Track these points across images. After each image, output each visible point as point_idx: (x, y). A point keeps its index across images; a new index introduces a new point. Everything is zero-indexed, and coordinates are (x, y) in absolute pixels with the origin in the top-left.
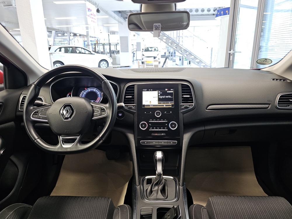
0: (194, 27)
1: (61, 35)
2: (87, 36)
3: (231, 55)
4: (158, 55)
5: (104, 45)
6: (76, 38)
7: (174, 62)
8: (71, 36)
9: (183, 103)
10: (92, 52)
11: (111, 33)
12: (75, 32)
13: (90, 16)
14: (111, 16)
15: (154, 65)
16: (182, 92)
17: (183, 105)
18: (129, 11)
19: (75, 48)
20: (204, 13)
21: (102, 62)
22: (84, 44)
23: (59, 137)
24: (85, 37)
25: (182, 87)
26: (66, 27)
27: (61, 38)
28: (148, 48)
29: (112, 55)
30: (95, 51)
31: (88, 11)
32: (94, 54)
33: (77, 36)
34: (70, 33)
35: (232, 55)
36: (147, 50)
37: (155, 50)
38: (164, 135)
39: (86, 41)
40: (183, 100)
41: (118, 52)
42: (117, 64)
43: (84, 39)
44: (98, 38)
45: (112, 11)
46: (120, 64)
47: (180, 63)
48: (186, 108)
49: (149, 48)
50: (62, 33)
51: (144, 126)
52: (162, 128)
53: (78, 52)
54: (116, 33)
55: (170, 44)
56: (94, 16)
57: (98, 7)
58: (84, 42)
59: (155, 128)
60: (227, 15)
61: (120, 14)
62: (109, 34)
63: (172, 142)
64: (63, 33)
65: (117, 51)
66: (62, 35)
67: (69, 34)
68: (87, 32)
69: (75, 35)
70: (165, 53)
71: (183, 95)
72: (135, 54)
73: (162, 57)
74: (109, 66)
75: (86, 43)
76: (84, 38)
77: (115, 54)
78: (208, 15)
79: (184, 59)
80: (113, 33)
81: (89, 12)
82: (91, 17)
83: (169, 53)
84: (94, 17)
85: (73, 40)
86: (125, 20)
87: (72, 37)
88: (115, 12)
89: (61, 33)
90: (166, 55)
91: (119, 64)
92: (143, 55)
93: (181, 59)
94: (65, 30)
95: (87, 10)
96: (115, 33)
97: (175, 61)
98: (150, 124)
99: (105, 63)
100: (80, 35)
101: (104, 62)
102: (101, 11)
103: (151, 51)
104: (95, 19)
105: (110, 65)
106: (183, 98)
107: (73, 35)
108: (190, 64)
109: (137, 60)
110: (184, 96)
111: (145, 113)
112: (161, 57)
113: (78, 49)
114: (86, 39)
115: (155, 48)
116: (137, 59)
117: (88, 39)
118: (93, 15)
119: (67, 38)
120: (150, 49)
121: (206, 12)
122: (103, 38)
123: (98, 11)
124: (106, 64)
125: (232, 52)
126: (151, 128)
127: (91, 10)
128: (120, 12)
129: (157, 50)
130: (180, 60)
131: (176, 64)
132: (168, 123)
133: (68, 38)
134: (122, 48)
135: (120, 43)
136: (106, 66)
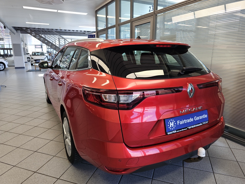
4: (45, 58)
18: (25, 27)
20: (78, 32)
28: (34, 53)
37: (41, 54)
41: (11, 56)
46: (14, 66)
49: (36, 53)
78: (81, 33)
86: (17, 31)
92: (32, 59)
101: (1, 64)
103: (38, 55)
105: (7, 67)
118: (3, 31)
123: (5, 27)
127: (2, 28)
134: (14, 52)
135: (13, 49)
136: (3, 67)
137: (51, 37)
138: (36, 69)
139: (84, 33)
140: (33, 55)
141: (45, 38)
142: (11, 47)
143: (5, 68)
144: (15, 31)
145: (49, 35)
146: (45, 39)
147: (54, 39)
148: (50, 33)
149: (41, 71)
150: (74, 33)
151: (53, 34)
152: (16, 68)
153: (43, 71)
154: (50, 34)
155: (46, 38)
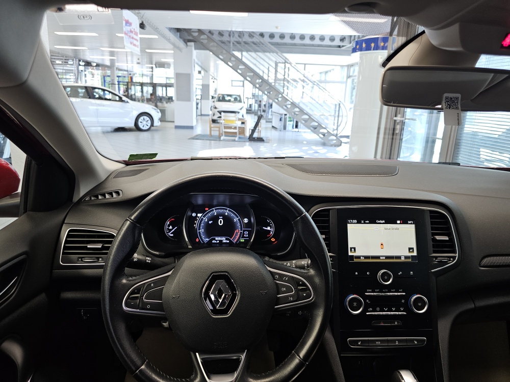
0: (305, 64)
1: (60, 62)
2: (111, 67)
3: (396, 124)
4: (241, 109)
5: (142, 85)
6: (90, 69)
7: (267, 123)
8: (80, 65)
9: (435, 252)
10: (124, 98)
11: (157, 66)
12: (89, 59)
13: (129, 34)
14: (164, 36)
15: (238, 128)
16: (433, 229)
17: (436, 257)
18: (197, 31)
19: (91, 89)
20: (324, 43)
21: (142, 118)
22: (105, 81)
23: (192, 354)
24: (106, 68)
25: (431, 217)
26: (72, 49)
27: (62, 68)
28: (223, 95)
29: (159, 104)
30: (127, 96)
31: (126, 25)
32: (127, 102)
33: (91, 66)
34: (80, 61)
35: (401, 123)
36: (222, 99)
37: (236, 99)
38: (399, 324)
39: (109, 76)
40: (434, 246)
41: (170, 99)
42: (167, 120)
43: (103, 72)
44: (131, 73)
45: (166, 28)
46: (173, 122)
47: (280, 125)
48: (442, 263)
49: (225, 96)
50: (64, 58)
51: (355, 304)
52: (394, 309)
53: (97, 96)
54: (166, 66)
55: (266, 93)
56: (136, 34)
57: (142, 19)
58: (104, 77)
59: (378, 309)
60: (371, 50)
61: (178, 33)
62: (154, 66)
63: (416, 340)
64: (66, 58)
65: (167, 98)
66: (64, 63)
67: (77, 62)
68: (112, 61)
69: (88, 64)
70: (251, 106)
71: (433, 234)
72: (199, 104)
73: (248, 111)
74: (155, 124)
75: (108, 79)
76: (105, 70)
77: (165, 102)
78: (330, 46)
79: (288, 119)
80: (161, 65)
81: (126, 27)
82: (130, 36)
83: (260, 106)
84: (135, 37)
85: (83, 73)
86: (187, 44)
87: (81, 68)
88: (171, 29)
89: (61, 59)
90: (253, 109)
91: (172, 120)
92: (216, 108)
93: (283, 119)
94: (71, 54)
95: (124, 22)
96: (164, 65)
97: (271, 122)
98: (367, 301)
99: (147, 118)
100: (98, 65)
101: (145, 117)
102: (147, 27)
103: (229, 101)
104: (136, 40)
105: (157, 123)
106: (434, 240)
107: (83, 64)
108: (297, 127)
109: (201, 115)
110: (438, 238)
111: (356, 273)
112: (247, 113)
113: (97, 90)
114: (109, 72)
115: (234, 97)
116: (203, 113)
117: (113, 73)
118: (134, 32)
119: (74, 68)
120: (227, 98)
121: (327, 42)
122: (141, 73)
123: (142, 26)
124: (150, 122)
125: (398, 118)
126: (371, 309)
127: (130, 24)
128: (178, 30)
129: (238, 99)
130: (280, 120)
131: (273, 127)
132: (407, 298)
133: (76, 69)
134: (178, 92)
135: (175, 85)
136: (149, 125)
137: (258, 59)
138: (212, 134)
139: (339, 47)
140: (219, 100)
141: (240, 58)
142: (172, 81)
143: (153, 126)
144: (181, 44)
145: (253, 54)
146: (240, 61)
147: (267, 66)
148: (257, 48)
149: (220, 140)
150: (313, 45)
151: (264, 51)
152: (177, 127)
153: (224, 140)
154: (256, 51)
155: (244, 60)
